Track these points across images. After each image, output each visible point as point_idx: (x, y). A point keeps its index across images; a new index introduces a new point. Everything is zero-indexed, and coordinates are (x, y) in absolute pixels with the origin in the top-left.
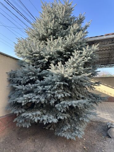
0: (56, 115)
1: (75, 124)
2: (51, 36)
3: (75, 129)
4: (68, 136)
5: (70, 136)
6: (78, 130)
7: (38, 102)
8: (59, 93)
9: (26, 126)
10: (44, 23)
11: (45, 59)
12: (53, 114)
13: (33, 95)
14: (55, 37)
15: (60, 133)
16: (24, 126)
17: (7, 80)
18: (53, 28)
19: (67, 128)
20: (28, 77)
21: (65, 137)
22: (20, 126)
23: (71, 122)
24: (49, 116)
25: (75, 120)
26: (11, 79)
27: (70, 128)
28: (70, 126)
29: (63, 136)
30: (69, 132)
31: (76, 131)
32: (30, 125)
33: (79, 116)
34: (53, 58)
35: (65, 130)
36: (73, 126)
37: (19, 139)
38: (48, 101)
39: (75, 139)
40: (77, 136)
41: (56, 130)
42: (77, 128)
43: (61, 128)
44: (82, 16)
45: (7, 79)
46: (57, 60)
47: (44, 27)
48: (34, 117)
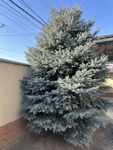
0: (65, 123)
1: (83, 131)
2: (59, 46)
3: (83, 137)
4: (76, 144)
5: (78, 144)
6: (86, 138)
7: (47, 113)
8: (67, 105)
9: (37, 132)
10: (52, 33)
11: (54, 70)
12: (62, 122)
13: (43, 105)
14: (63, 47)
15: (68, 139)
16: (35, 132)
17: (20, 87)
18: (61, 38)
19: (75, 135)
20: (38, 87)
21: (73, 144)
22: (32, 131)
23: (79, 129)
24: (58, 124)
25: (83, 127)
26: (23, 86)
27: (78, 135)
28: (78, 133)
29: (71, 143)
30: (77, 139)
31: (83, 139)
32: (41, 131)
33: (87, 123)
34: (61, 69)
35: (73, 137)
36: (80, 133)
37: (32, 140)
38: (57, 110)
39: (82, 147)
40: (85, 144)
41: (65, 135)
42: (85, 136)
43: (69, 134)
44: (91, 21)
45: (20, 85)
46: (65, 70)
47: (52, 37)
48: (45, 125)
